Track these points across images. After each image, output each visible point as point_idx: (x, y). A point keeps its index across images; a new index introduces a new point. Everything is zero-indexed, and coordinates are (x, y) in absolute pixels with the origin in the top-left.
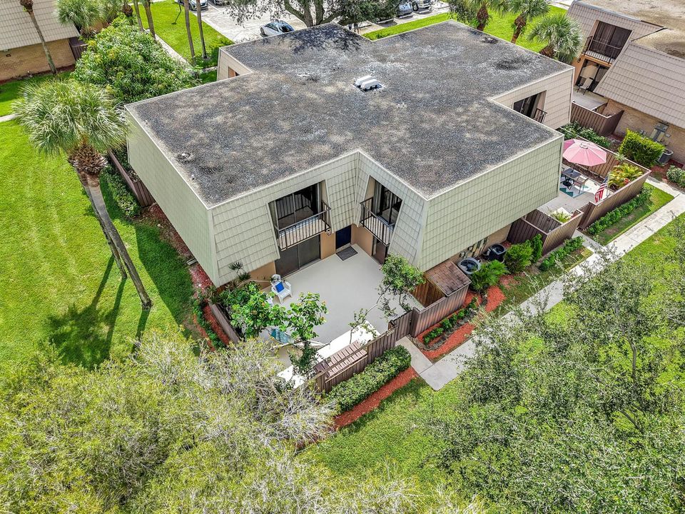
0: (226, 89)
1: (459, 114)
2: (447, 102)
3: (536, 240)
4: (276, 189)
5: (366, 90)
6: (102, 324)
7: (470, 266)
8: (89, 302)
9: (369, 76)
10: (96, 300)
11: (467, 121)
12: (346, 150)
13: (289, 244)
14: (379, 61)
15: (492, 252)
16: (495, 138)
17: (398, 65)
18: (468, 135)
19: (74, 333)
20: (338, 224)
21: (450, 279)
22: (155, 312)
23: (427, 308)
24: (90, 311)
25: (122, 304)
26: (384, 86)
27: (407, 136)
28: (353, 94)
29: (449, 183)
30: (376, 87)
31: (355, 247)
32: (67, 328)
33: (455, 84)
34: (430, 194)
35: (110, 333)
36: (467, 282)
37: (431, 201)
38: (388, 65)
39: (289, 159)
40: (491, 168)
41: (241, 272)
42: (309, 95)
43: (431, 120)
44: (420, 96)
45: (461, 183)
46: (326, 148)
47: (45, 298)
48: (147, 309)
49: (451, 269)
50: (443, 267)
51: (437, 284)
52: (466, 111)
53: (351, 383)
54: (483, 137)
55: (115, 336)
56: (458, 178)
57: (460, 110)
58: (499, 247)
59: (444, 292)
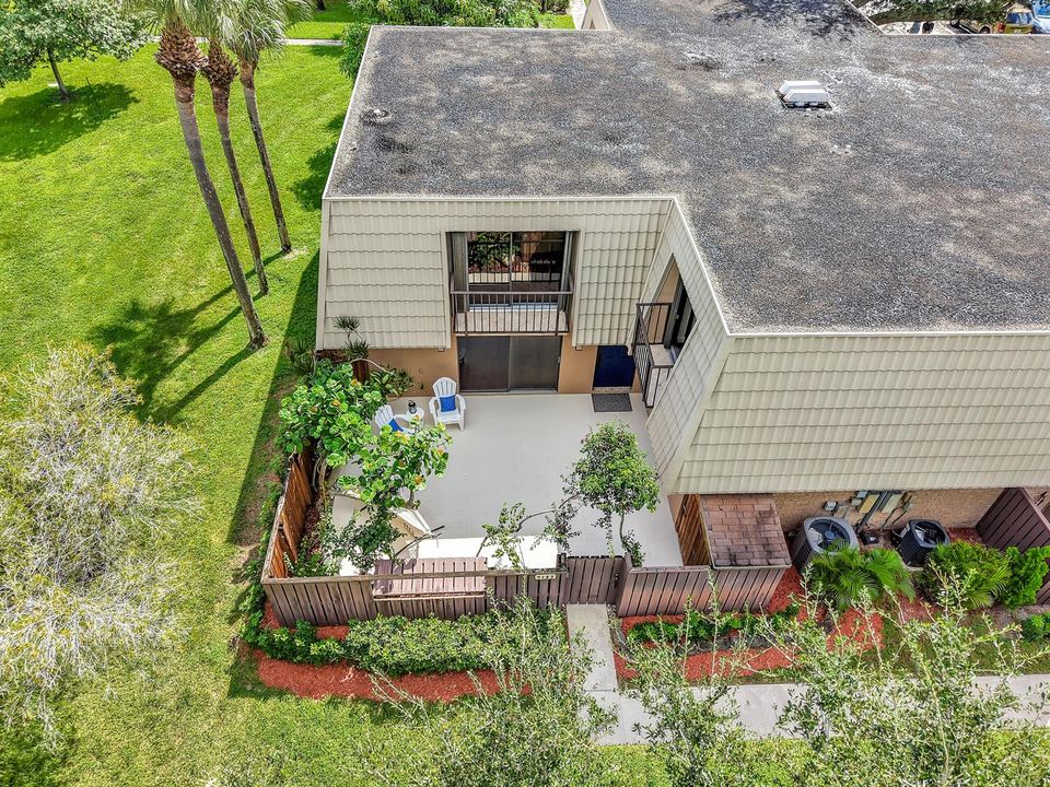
0: (542, 42)
1: (963, 202)
2: (955, 173)
3: (1035, 556)
4: (466, 210)
5: (794, 106)
6: (183, 341)
7: (830, 535)
8: (194, 305)
9: (816, 83)
10: (203, 307)
11: (973, 220)
12: (652, 189)
13: (471, 328)
14: (869, 67)
15: (910, 534)
16: (1013, 275)
17: (904, 84)
18: (949, 247)
19: (140, 337)
20: (590, 333)
21: (745, 535)
22: (259, 357)
23: (688, 569)
24: (187, 316)
25: (228, 325)
26: (836, 109)
27: (804, 204)
28: (761, 107)
29: (815, 320)
30: (821, 106)
31: (635, 397)
32: (139, 326)
33: (1010, 147)
34: (747, 326)
35: (183, 358)
36: (781, 561)
37: (739, 339)
38: (883, 80)
39: (531, 170)
40: (945, 329)
41: (356, 338)
42: (674, 86)
43: (887, 194)
44: (904, 145)
45: (844, 330)
46: (617, 175)
47: (151, 276)
48: (254, 348)
49: (763, 517)
50: (746, 505)
51: (708, 533)
52: (991, 200)
53: (412, 629)
54: (984, 261)
55: (186, 364)
56: (843, 319)
57: (976, 195)
58: (935, 532)
59: (713, 555)
